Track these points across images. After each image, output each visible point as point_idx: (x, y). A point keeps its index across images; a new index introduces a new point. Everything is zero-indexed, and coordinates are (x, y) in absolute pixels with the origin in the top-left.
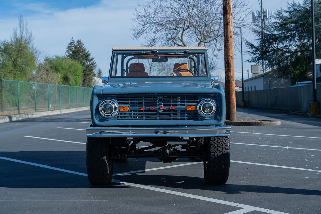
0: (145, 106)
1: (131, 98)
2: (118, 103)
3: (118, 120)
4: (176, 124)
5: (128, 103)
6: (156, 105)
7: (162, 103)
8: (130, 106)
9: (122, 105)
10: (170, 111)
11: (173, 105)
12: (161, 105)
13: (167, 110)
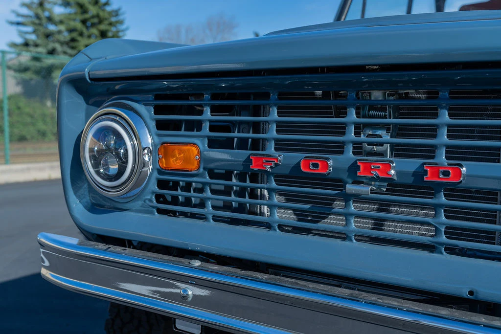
0: (281, 146)
1: (215, 97)
2: (161, 125)
3: (161, 211)
4: (465, 293)
5: (195, 126)
6: (338, 148)
7: (386, 136)
8: (203, 144)
9: (171, 136)
10: (431, 190)
11: (453, 153)
12: (381, 144)
13: (410, 180)
